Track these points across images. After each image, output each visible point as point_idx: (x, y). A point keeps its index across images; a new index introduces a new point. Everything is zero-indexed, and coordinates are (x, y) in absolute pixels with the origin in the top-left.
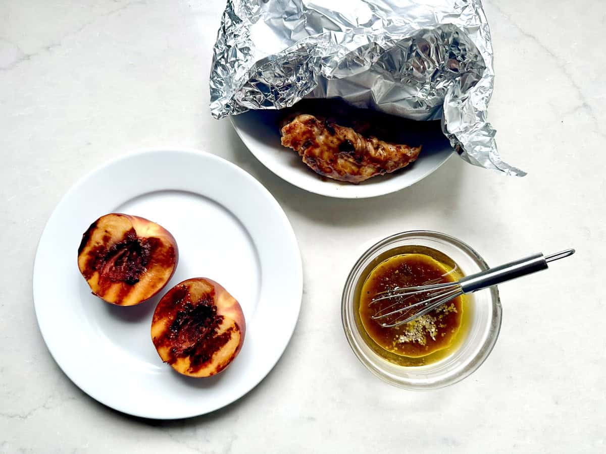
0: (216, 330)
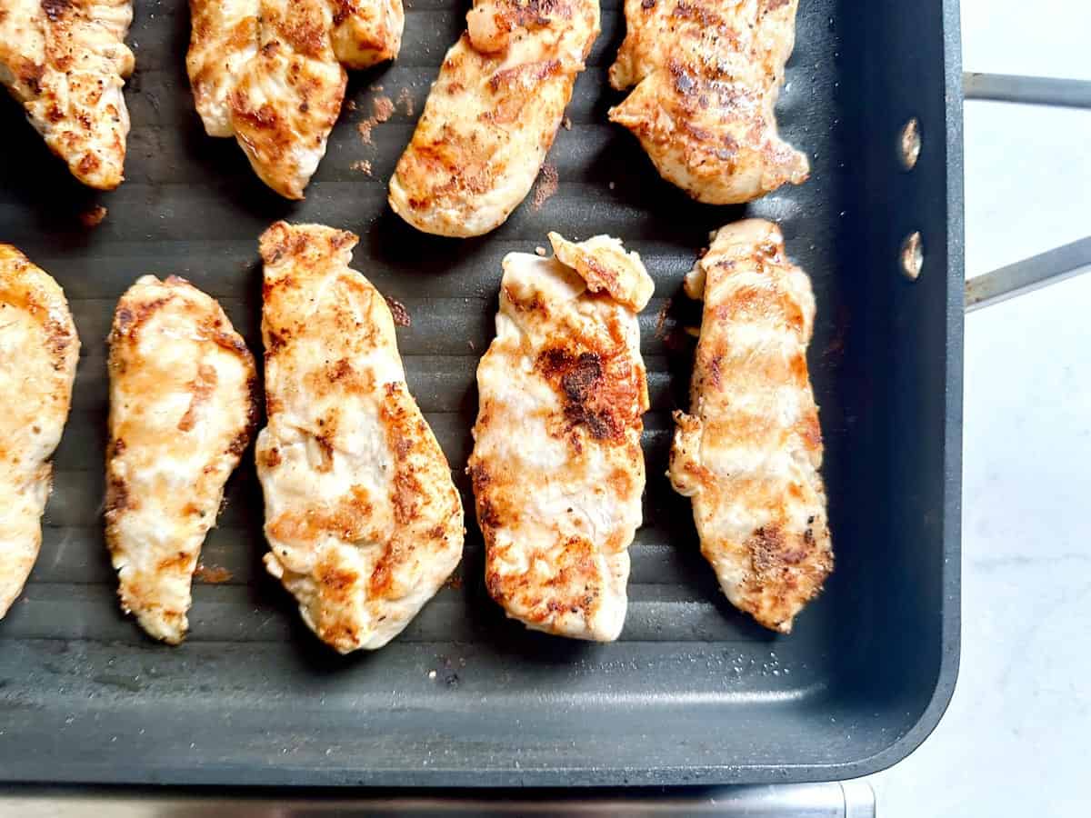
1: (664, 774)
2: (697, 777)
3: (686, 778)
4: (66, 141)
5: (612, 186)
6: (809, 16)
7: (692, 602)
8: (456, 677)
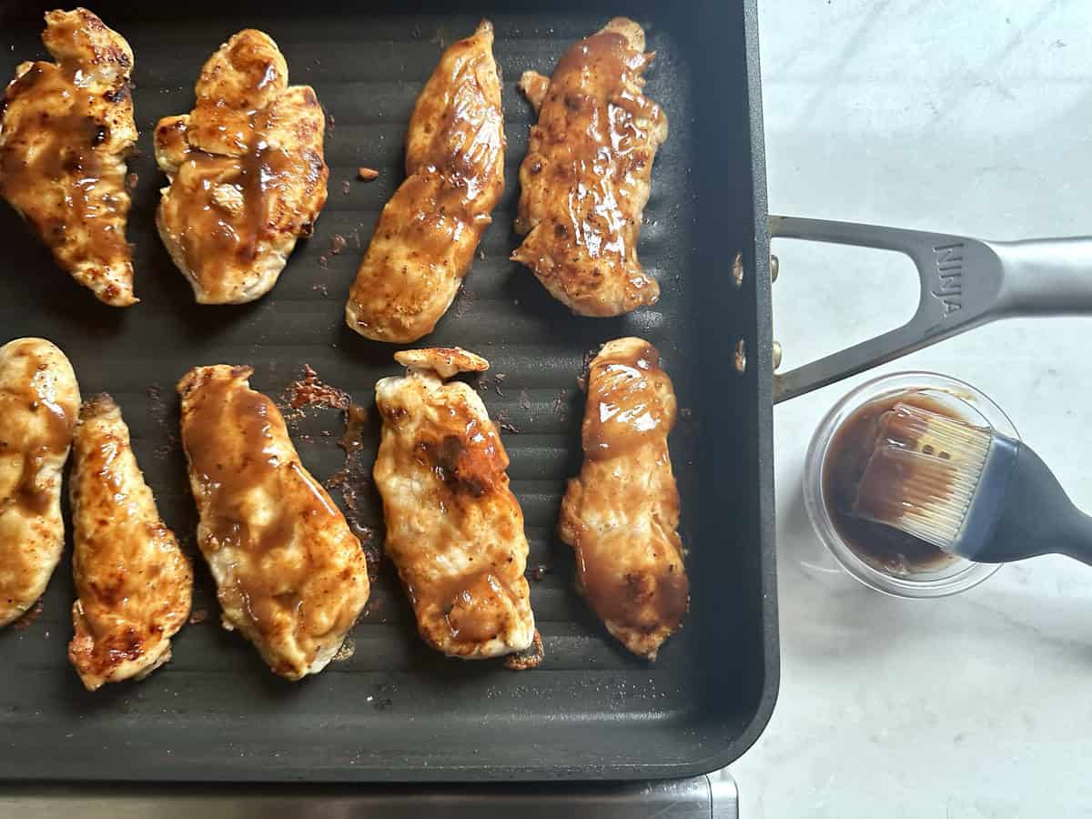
1: (541, 771)
2: (569, 773)
3: (560, 775)
4: (90, 277)
5: (516, 302)
6: (671, 167)
7: (584, 636)
8: (389, 701)
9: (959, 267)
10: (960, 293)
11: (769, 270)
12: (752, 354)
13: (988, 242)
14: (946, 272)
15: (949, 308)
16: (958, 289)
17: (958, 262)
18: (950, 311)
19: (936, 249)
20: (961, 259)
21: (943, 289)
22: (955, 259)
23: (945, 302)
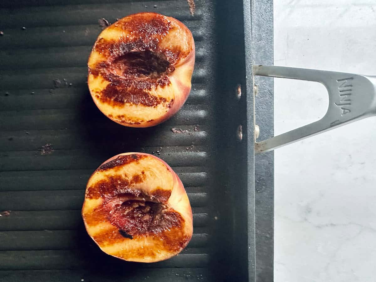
0: (153, 87)
9: (350, 90)
10: (350, 104)
11: (253, 92)
12: (245, 132)
13: (366, 76)
14: (342, 93)
15: (344, 112)
16: (349, 102)
17: (349, 88)
18: (344, 113)
19: (338, 81)
20: (351, 86)
21: (341, 102)
22: (348, 86)
23: (342, 108)
